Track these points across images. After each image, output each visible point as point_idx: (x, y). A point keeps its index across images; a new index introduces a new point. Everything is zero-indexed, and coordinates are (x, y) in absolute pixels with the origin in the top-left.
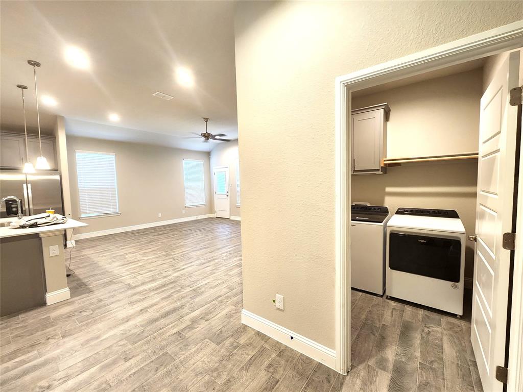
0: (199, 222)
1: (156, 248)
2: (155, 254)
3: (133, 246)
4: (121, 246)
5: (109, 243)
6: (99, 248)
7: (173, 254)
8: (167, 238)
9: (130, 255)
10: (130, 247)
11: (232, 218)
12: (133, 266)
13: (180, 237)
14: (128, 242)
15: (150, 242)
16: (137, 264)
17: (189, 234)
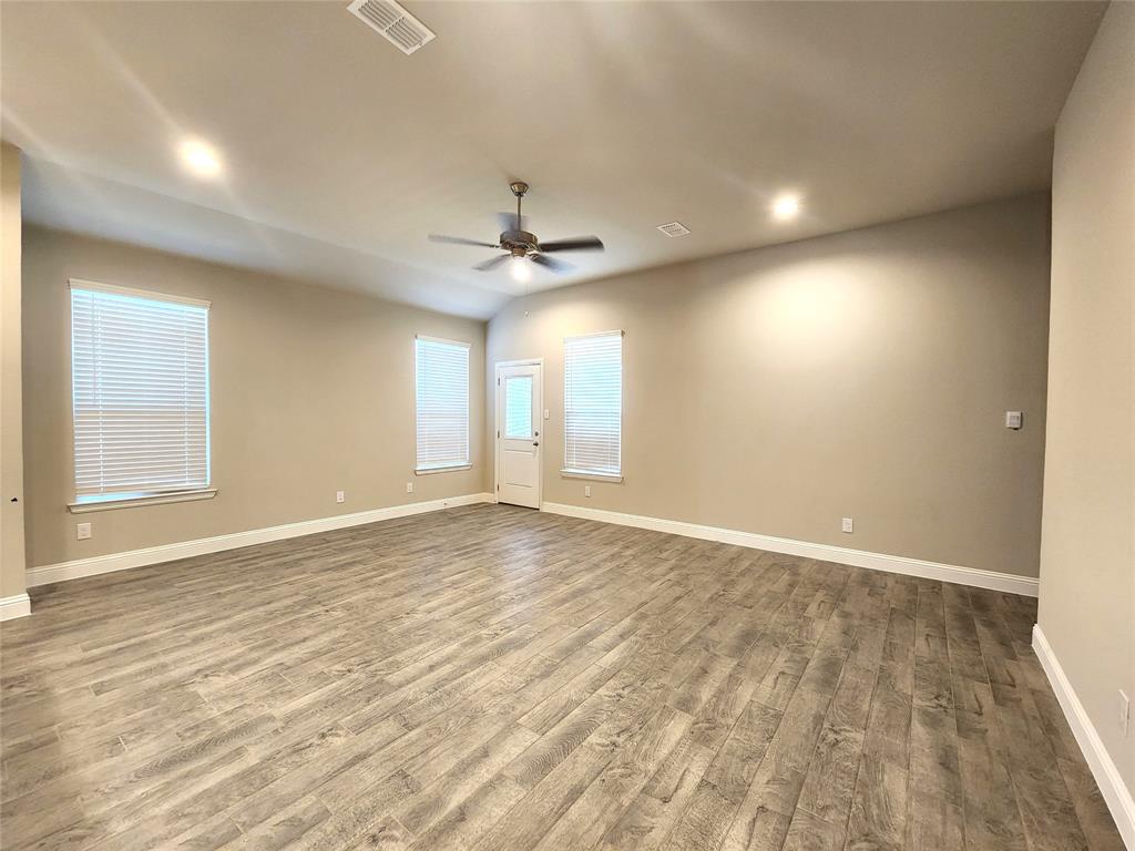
0: (455, 519)
1: (324, 639)
2: (323, 678)
3: (242, 626)
4: (195, 624)
7: (395, 678)
8: (365, 584)
9: (220, 682)
10: (229, 629)
11: (547, 508)
12: (211, 781)
13: (408, 583)
14: (226, 600)
15: (305, 605)
16: (239, 752)
17: (437, 566)
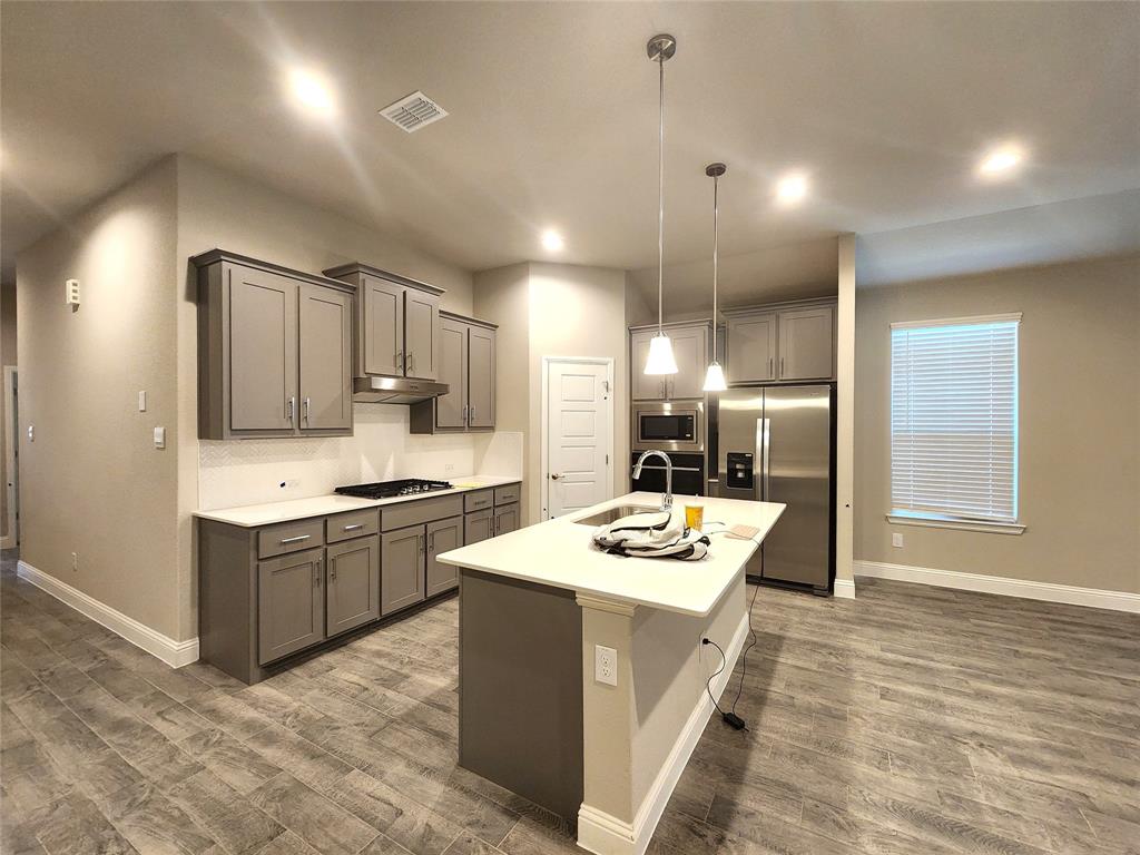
5: (949, 631)
6: (908, 640)
9: (995, 764)
10: (1020, 703)
14: (1024, 663)
